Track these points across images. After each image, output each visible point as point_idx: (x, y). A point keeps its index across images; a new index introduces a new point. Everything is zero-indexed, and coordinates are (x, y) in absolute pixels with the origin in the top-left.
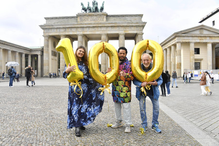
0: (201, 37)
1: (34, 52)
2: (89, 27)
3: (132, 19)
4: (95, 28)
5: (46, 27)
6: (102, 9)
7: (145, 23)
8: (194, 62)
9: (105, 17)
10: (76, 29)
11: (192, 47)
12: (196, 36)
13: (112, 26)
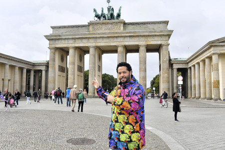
1: (38, 67)
2: (103, 37)
3: (156, 27)
4: (110, 39)
5: (53, 38)
6: (119, 16)
7: (172, 31)
9: (122, 25)
10: (87, 40)
13: (130, 36)
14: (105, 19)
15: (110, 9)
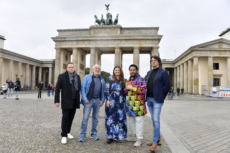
0: (220, 51)
1: (45, 65)
2: (103, 40)
3: (148, 32)
4: (109, 41)
5: (58, 40)
6: (116, 21)
7: (162, 36)
8: (212, 77)
9: (119, 30)
10: (88, 42)
11: (211, 62)
12: (215, 51)
13: (126, 40)
14: (105, 24)
15: (109, 16)
